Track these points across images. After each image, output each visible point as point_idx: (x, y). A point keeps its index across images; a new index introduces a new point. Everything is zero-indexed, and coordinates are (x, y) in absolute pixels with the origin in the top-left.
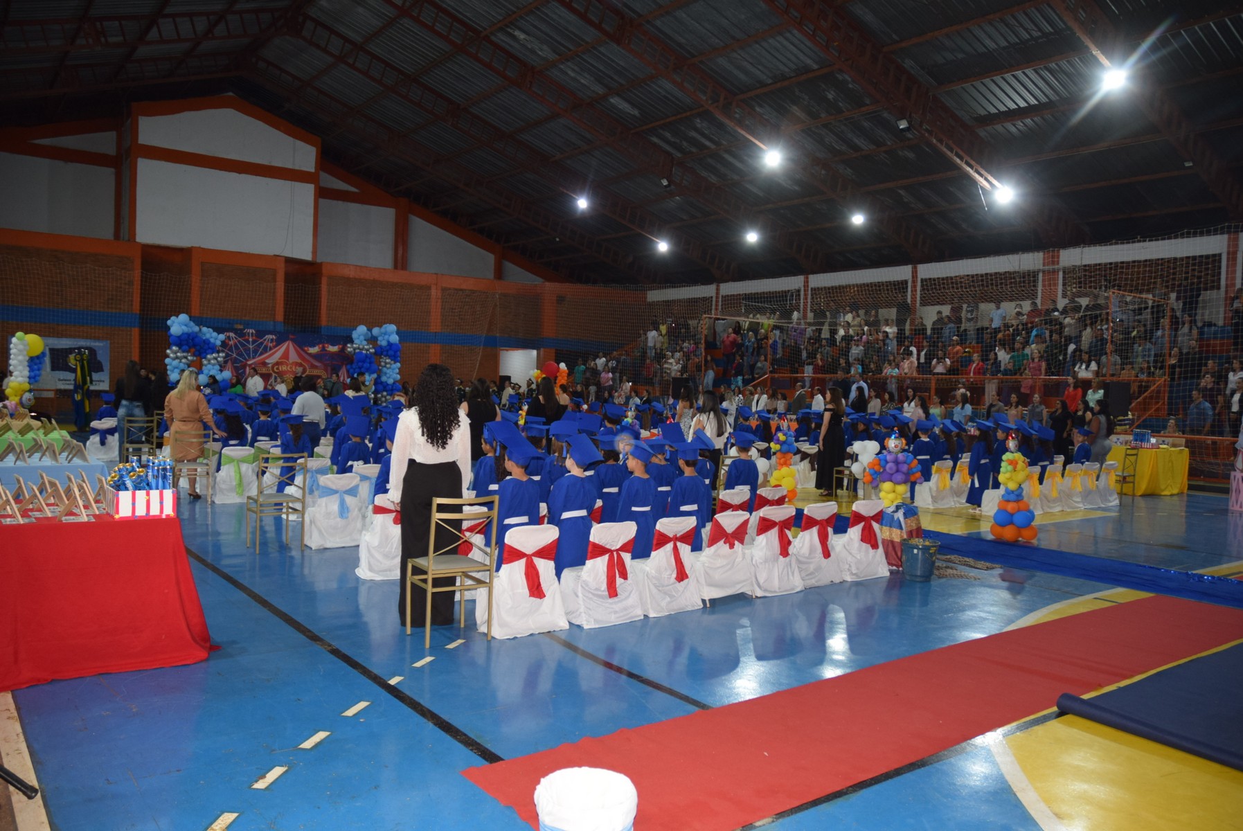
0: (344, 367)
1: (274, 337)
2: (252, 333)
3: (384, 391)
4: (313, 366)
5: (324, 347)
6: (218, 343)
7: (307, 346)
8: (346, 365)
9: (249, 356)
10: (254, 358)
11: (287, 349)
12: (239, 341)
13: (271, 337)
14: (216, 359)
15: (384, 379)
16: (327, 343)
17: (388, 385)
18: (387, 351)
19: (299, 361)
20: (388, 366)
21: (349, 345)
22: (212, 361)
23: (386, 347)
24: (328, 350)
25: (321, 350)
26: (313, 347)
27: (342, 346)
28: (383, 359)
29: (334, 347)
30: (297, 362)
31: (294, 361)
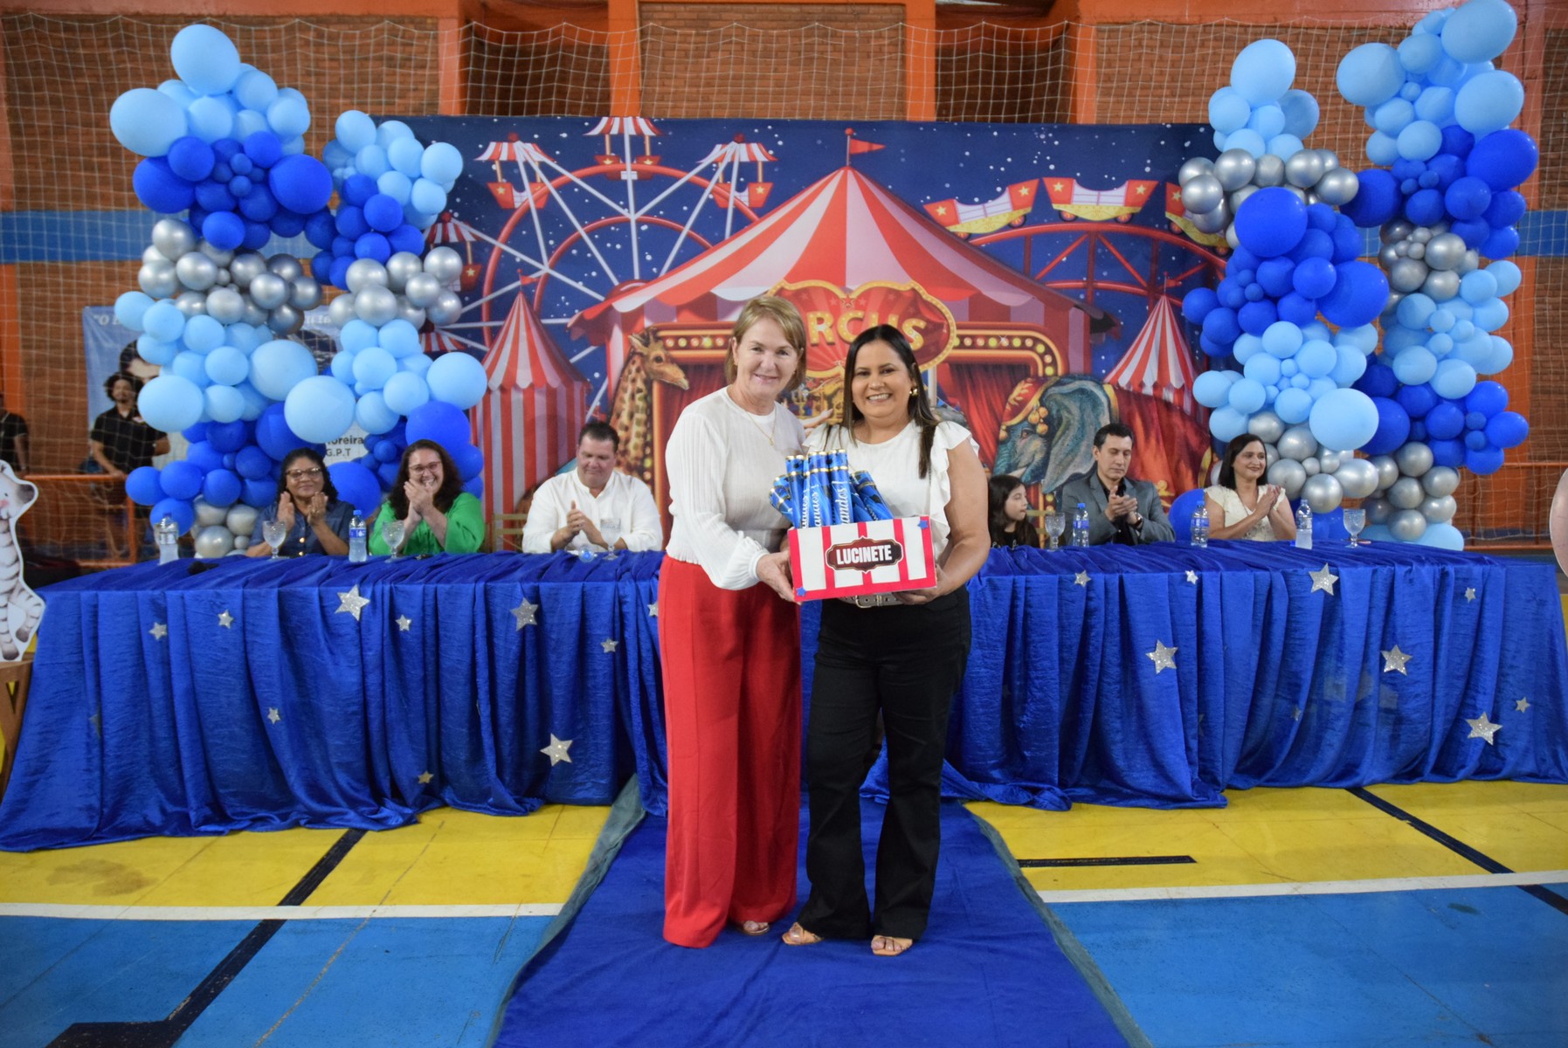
0: (1164, 303)
1: (759, 154)
2: (638, 140)
3: (1411, 439)
4: (984, 312)
5: (1042, 200)
6: (430, 197)
7: (941, 196)
8: (1178, 294)
9: (621, 264)
10: (649, 278)
11: (836, 217)
12: (566, 189)
13: (738, 152)
14: (397, 288)
15: (1412, 365)
16: (1056, 174)
17: (1439, 399)
18: (1441, 187)
19: (905, 283)
20: (1437, 281)
21: (1190, 171)
22: (365, 300)
23: (1431, 164)
24: (1068, 210)
25: (1025, 216)
26: (983, 201)
27: (1153, 184)
28: (1410, 238)
29: (1103, 193)
30: (890, 291)
31: (875, 285)
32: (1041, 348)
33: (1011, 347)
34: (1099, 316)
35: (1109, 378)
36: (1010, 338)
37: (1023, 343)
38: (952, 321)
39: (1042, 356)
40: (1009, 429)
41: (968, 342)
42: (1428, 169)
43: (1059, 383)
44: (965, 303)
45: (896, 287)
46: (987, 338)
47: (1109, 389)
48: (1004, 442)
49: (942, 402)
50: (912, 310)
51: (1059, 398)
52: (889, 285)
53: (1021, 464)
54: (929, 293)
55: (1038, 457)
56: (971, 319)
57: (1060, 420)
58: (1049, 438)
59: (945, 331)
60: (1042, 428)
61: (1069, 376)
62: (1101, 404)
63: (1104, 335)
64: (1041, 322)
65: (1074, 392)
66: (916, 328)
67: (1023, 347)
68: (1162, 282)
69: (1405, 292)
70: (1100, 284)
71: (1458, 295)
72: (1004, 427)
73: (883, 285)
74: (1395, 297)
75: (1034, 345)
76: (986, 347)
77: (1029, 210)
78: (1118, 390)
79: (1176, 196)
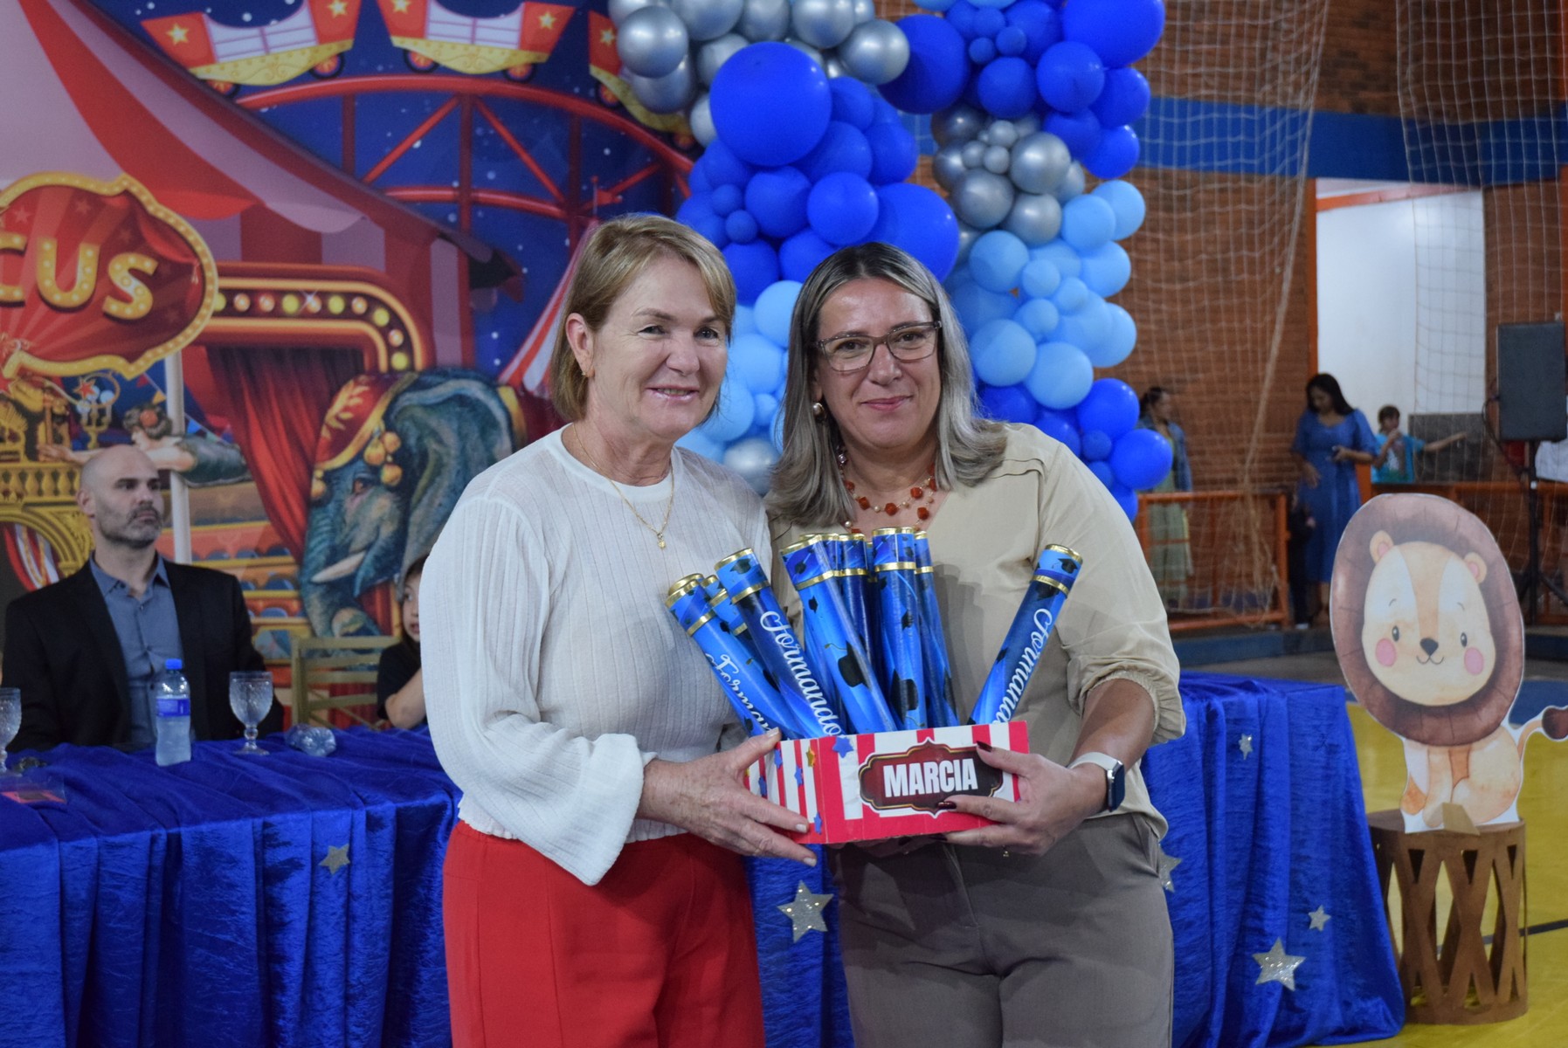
18: (1031, 56)
19: (111, 181)
20: (1030, 211)
23: (1010, 15)
24: (422, 50)
25: (341, 57)
26: (260, 21)
27: (566, 11)
28: (985, 137)
29: (482, 22)
30: (79, 194)
31: (47, 180)
32: (381, 317)
33: (325, 314)
34: (484, 257)
35: (507, 375)
36: (323, 296)
37: (348, 307)
38: (208, 260)
39: (384, 332)
40: (329, 477)
41: (242, 303)
42: (1008, 23)
43: (418, 386)
44: (234, 223)
45: (92, 186)
46: (279, 294)
47: (508, 396)
48: (320, 503)
49: (195, 425)
50: (126, 235)
51: (419, 413)
52: (77, 182)
53: (354, 546)
54: (161, 200)
55: (387, 531)
56: (245, 258)
57: (424, 455)
58: (405, 492)
59: (195, 280)
60: (390, 474)
61: (435, 371)
62: (494, 424)
63: (495, 291)
64: (378, 264)
65: (447, 402)
66: (136, 273)
67: (348, 314)
68: (589, 196)
69: (981, 229)
70: (482, 195)
71: (1060, 236)
72: (319, 474)
73: (63, 180)
74: (965, 236)
75: (369, 310)
76: (277, 313)
77: (348, 44)
78: (525, 397)
79: (607, 37)
